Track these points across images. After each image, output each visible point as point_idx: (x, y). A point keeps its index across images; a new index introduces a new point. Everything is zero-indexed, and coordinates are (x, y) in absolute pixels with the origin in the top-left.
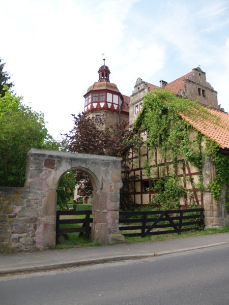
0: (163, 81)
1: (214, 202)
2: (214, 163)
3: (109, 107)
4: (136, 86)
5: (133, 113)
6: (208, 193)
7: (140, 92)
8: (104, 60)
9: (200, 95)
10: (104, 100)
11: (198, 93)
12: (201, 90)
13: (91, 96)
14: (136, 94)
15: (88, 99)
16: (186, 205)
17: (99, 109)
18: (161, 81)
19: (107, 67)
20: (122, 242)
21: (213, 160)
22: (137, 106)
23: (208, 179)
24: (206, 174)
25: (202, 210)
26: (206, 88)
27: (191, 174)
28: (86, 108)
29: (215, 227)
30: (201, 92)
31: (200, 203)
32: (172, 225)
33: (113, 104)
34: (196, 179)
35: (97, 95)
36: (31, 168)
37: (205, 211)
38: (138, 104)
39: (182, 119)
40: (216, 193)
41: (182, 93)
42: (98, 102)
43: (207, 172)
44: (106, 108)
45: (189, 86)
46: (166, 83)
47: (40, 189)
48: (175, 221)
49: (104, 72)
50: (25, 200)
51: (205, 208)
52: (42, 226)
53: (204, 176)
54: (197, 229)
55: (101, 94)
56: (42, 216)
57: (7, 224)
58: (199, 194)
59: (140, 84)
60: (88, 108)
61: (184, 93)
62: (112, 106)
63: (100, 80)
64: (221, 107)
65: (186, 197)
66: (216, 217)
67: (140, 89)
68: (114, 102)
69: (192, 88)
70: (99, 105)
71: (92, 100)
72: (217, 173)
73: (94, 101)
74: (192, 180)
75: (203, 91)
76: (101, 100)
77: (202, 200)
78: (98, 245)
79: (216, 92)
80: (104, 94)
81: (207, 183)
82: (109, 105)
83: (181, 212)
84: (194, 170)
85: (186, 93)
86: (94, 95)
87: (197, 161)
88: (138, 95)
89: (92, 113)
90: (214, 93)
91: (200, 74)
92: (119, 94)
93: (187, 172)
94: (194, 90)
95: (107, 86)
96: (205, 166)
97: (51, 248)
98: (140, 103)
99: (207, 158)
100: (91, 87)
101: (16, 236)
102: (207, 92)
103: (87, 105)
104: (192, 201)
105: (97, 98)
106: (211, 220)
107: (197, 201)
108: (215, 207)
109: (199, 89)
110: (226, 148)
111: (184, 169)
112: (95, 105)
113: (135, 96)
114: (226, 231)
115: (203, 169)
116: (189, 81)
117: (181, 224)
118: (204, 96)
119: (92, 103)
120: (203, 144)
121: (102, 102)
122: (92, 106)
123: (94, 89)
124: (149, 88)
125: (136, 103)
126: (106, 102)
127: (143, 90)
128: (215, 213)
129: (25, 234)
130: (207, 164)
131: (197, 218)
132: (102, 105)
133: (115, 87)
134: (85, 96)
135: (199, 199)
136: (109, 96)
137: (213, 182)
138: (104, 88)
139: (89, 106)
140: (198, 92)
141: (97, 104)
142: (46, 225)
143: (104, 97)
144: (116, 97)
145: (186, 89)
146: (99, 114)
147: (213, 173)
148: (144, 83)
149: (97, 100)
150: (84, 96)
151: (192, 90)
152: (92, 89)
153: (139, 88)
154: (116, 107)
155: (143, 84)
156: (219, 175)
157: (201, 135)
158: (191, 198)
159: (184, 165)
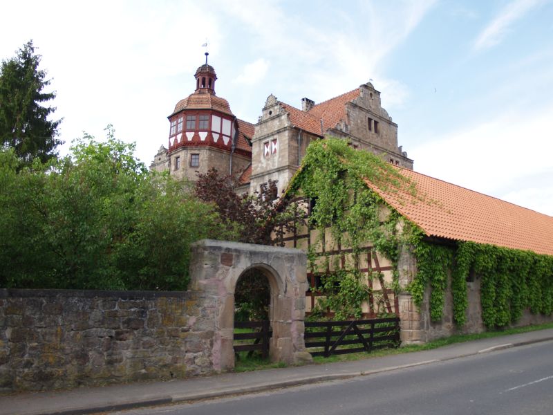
0: (307, 100)
1: (415, 308)
2: (415, 255)
3: (215, 140)
4: (265, 109)
5: (259, 155)
6: (406, 297)
7: (272, 119)
8: (207, 54)
9: (370, 129)
10: (206, 127)
11: (367, 126)
12: (373, 122)
13: (182, 119)
14: (266, 121)
15: (178, 124)
16: (372, 313)
17: (197, 143)
18: (303, 100)
19: (211, 69)
20: (311, 363)
21: (414, 251)
22: (267, 143)
23: (406, 277)
24: (404, 270)
25: (397, 320)
26: (381, 118)
27: (379, 269)
28: (172, 140)
29: (415, 342)
30: (373, 125)
31: (393, 310)
32: (361, 340)
33: (221, 135)
34: (388, 276)
35: (194, 118)
36: (205, 266)
37: (402, 322)
38: (269, 139)
39: (368, 188)
40: (418, 296)
41: (342, 127)
42: (197, 131)
43: (406, 267)
44: (209, 143)
45: (355, 113)
46: (313, 102)
47: (216, 294)
48: (366, 336)
49: (206, 77)
50: (200, 308)
51: (401, 317)
52: (219, 342)
53: (400, 273)
54: (391, 346)
55: (202, 117)
56: (219, 330)
57: (180, 340)
58: (391, 297)
59: (272, 106)
60: (176, 140)
61: (346, 126)
62: (220, 139)
63: (199, 90)
64: (403, 151)
65: (371, 301)
66: (417, 329)
67: (273, 114)
68: (223, 133)
69: (359, 118)
70: (197, 136)
71: (185, 126)
72: (419, 269)
73: (188, 127)
74: (381, 278)
75: (376, 123)
76: (201, 127)
77: (397, 306)
78: (282, 366)
79: (396, 126)
80: (207, 117)
81: (404, 282)
82: (216, 138)
83: (372, 322)
84: (384, 263)
85: (349, 127)
86: (189, 118)
87: (391, 251)
88: (269, 124)
89: (184, 149)
90: (392, 126)
91: (371, 94)
92: (232, 118)
93: (374, 266)
94: (362, 121)
95: (213, 102)
96: (401, 259)
97: (229, 370)
98: (272, 138)
99: (405, 247)
100: (182, 102)
101: (190, 355)
102: (381, 125)
103: (176, 135)
104: (381, 307)
105: (194, 122)
106: (410, 333)
107: (389, 308)
108: (416, 316)
109: (370, 120)
110: (432, 236)
111: (369, 262)
112: (190, 136)
113: (263, 126)
114: (431, 348)
115: (399, 262)
116: (355, 106)
117: (372, 339)
118: (376, 131)
119: (184, 131)
120: (400, 227)
121: (203, 130)
122: (184, 137)
123: (188, 107)
124: (288, 115)
125: (265, 138)
126: (210, 132)
127: (278, 116)
128: (416, 324)
129: (201, 353)
130: (405, 255)
131: (391, 332)
132: (203, 136)
133: (226, 106)
134: (171, 118)
135: (392, 304)
136: (216, 120)
137: (413, 282)
138: (208, 106)
139: (179, 137)
140: (367, 124)
141: (193, 133)
142: (224, 341)
143: (207, 123)
144: (227, 124)
145: (349, 120)
146: (196, 152)
147: (413, 268)
148: (280, 104)
149: (193, 127)
150: (169, 118)
151: (359, 121)
152: (185, 106)
153: (271, 113)
154: (226, 141)
155: (278, 106)
156: (422, 272)
157: (396, 215)
158: (381, 302)
159: (369, 255)
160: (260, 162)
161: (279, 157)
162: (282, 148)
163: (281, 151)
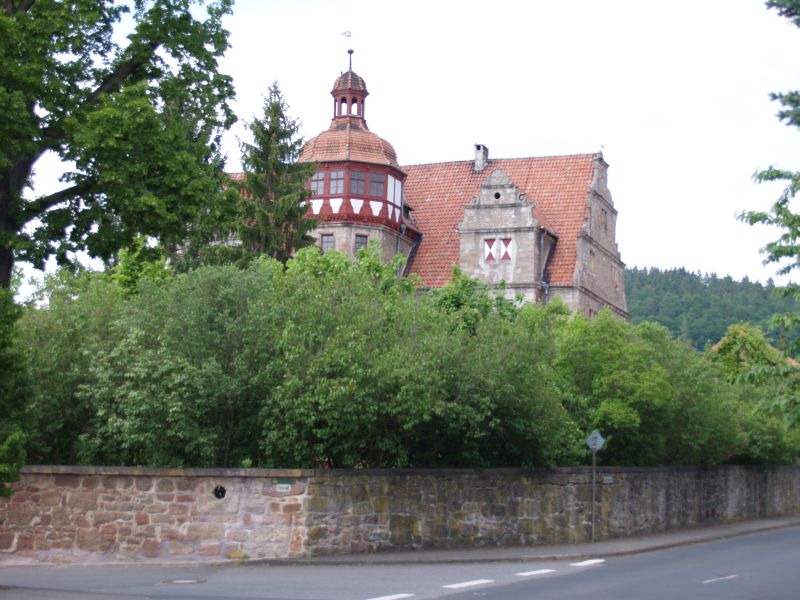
3: (390, 215)
5: (474, 255)
7: (504, 207)
8: (351, 52)
9: (602, 225)
10: (381, 194)
12: (603, 214)
14: (490, 208)
15: (329, 180)
17: (365, 218)
18: (478, 147)
22: (490, 242)
26: (607, 205)
30: (604, 219)
33: (394, 206)
38: (494, 237)
42: (367, 199)
45: (594, 205)
55: (374, 177)
59: (503, 187)
60: (328, 206)
61: (590, 226)
62: (394, 213)
64: (618, 251)
67: (503, 200)
68: (395, 202)
69: (596, 210)
70: (366, 207)
76: (373, 193)
79: (615, 212)
80: (380, 177)
82: (390, 211)
86: (354, 174)
89: (345, 224)
90: (614, 216)
91: (602, 170)
98: (503, 236)
103: (325, 198)
105: (362, 184)
112: (357, 205)
116: (595, 194)
118: (605, 226)
119: (347, 196)
121: (377, 199)
122: (347, 205)
124: (534, 209)
125: (487, 232)
126: (385, 203)
127: (514, 206)
132: (376, 208)
136: (390, 183)
138: (381, 158)
140: (601, 219)
141: (362, 201)
143: (381, 186)
144: (398, 187)
146: (364, 232)
153: (497, 196)
154: (397, 215)
160: (478, 266)
161: (517, 268)
162: (522, 255)
163: (519, 259)
